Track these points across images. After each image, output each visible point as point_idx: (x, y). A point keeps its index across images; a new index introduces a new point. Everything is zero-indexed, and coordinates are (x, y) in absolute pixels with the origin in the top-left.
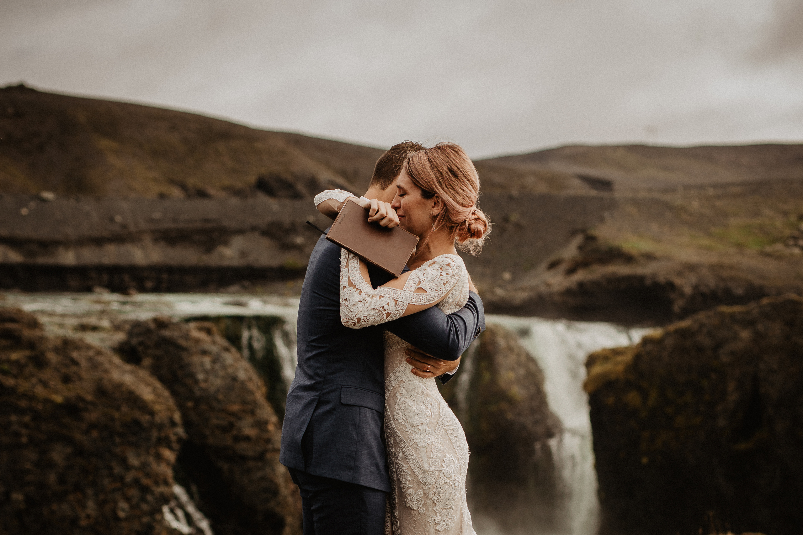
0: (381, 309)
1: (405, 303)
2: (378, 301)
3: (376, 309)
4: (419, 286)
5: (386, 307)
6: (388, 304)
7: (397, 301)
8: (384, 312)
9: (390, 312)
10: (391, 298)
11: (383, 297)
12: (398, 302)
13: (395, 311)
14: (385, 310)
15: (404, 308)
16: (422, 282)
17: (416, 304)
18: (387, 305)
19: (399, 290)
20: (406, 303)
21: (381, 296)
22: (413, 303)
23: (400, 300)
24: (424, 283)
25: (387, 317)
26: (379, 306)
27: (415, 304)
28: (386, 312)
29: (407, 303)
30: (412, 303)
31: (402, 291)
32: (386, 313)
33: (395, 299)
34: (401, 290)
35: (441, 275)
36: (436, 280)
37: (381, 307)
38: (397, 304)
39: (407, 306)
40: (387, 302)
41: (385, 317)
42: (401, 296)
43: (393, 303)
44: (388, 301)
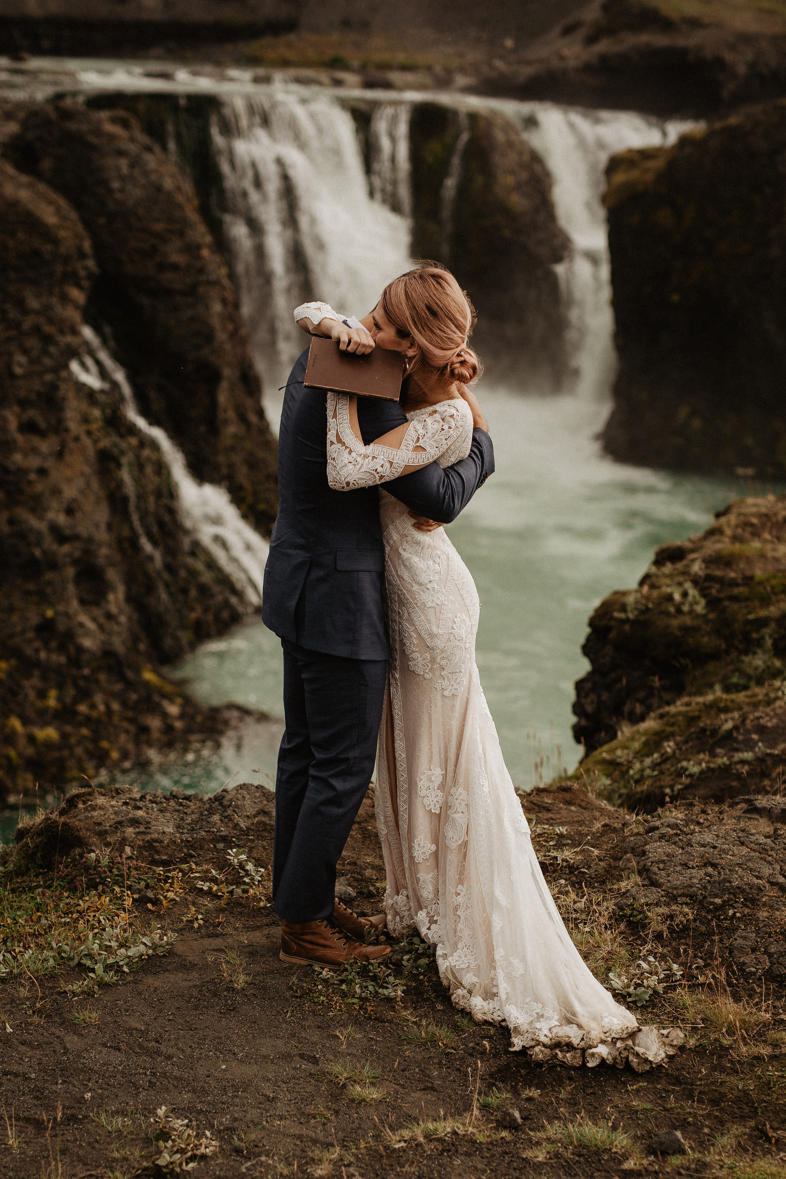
0: (374, 472)
1: (401, 465)
2: (371, 463)
3: (368, 471)
4: (418, 444)
5: (380, 469)
6: (382, 466)
7: (393, 462)
8: (377, 476)
9: (383, 475)
10: (385, 459)
11: (376, 458)
12: (393, 464)
13: (390, 473)
14: (378, 473)
15: (400, 470)
16: (421, 438)
20: (403, 464)
21: (374, 457)
23: (396, 461)
24: (424, 440)
25: (380, 479)
26: (371, 468)
27: (413, 464)
28: (380, 474)
31: (399, 450)
32: (379, 476)
33: (390, 461)
34: (396, 449)
35: (443, 429)
36: (436, 436)
38: (392, 466)
39: (404, 466)
41: (378, 480)
42: (398, 456)
43: (388, 465)
44: (382, 462)
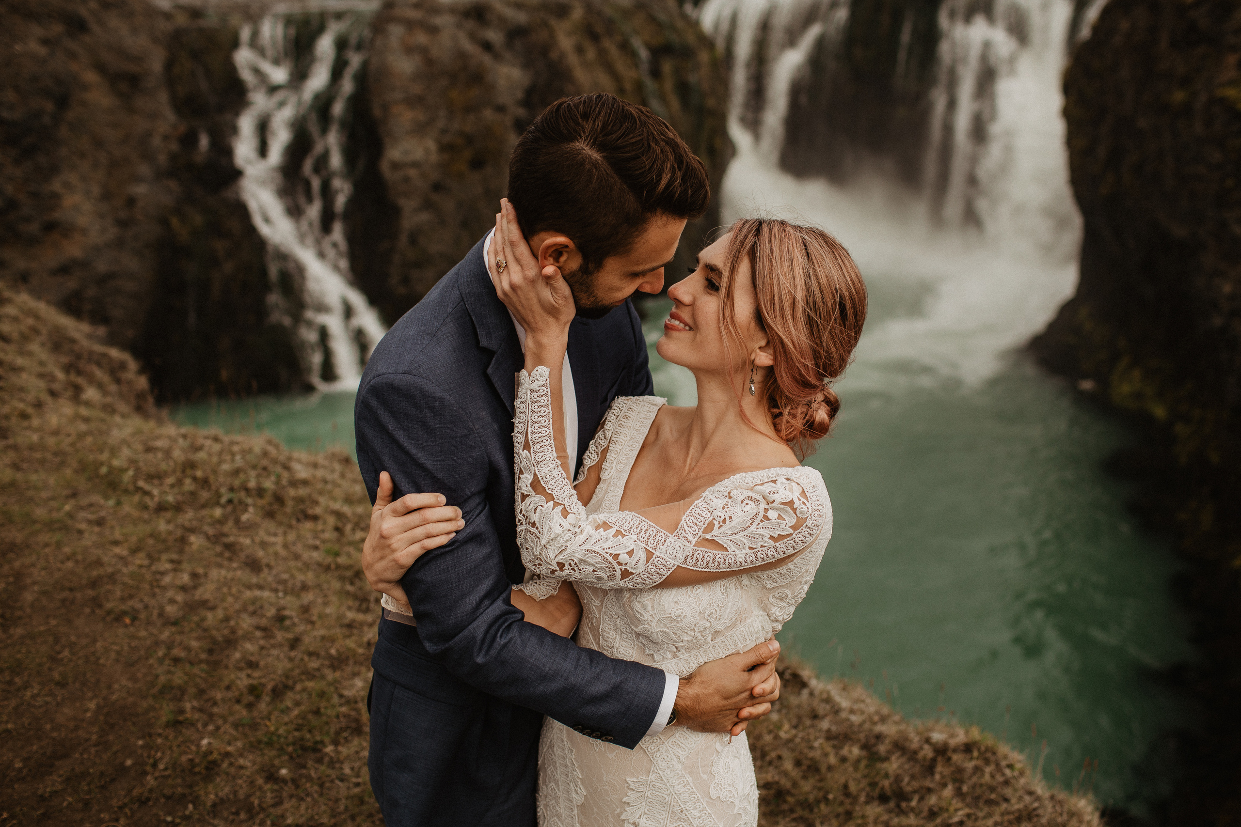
0: (610, 559)
1: (668, 563)
2: (610, 541)
3: (600, 555)
5: (623, 558)
6: (631, 553)
7: (654, 554)
8: (617, 567)
9: (630, 570)
10: (639, 542)
11: (623, 535)
12: (654, 556)
13: (643, 573)
14: (620, 564)
16: (717, 525)
17: (697, 569)
18: (627, 556)
19: (665, 532)
20: (673, 563)
21: (619, 533)
22: (689, 567)
23: (661, 553)
24: (722, 529)
25: (623, 577)
26: (608, 551)
27: (695, 569)
28: (623, 568)
29: (675, 563)
30: (686, 566)
31: (670, 535)
32: (621, 569)
33: (648, 548)
34: (668, 533)
35: (765, 518)
37: (611, 554)
38: (651, 560)
39: (673, 569)
40: (629, 550)
41: (619, 576)
42: (665, 546)
43: (641, 555)
44: (633, 549)
